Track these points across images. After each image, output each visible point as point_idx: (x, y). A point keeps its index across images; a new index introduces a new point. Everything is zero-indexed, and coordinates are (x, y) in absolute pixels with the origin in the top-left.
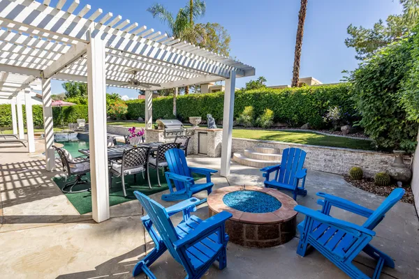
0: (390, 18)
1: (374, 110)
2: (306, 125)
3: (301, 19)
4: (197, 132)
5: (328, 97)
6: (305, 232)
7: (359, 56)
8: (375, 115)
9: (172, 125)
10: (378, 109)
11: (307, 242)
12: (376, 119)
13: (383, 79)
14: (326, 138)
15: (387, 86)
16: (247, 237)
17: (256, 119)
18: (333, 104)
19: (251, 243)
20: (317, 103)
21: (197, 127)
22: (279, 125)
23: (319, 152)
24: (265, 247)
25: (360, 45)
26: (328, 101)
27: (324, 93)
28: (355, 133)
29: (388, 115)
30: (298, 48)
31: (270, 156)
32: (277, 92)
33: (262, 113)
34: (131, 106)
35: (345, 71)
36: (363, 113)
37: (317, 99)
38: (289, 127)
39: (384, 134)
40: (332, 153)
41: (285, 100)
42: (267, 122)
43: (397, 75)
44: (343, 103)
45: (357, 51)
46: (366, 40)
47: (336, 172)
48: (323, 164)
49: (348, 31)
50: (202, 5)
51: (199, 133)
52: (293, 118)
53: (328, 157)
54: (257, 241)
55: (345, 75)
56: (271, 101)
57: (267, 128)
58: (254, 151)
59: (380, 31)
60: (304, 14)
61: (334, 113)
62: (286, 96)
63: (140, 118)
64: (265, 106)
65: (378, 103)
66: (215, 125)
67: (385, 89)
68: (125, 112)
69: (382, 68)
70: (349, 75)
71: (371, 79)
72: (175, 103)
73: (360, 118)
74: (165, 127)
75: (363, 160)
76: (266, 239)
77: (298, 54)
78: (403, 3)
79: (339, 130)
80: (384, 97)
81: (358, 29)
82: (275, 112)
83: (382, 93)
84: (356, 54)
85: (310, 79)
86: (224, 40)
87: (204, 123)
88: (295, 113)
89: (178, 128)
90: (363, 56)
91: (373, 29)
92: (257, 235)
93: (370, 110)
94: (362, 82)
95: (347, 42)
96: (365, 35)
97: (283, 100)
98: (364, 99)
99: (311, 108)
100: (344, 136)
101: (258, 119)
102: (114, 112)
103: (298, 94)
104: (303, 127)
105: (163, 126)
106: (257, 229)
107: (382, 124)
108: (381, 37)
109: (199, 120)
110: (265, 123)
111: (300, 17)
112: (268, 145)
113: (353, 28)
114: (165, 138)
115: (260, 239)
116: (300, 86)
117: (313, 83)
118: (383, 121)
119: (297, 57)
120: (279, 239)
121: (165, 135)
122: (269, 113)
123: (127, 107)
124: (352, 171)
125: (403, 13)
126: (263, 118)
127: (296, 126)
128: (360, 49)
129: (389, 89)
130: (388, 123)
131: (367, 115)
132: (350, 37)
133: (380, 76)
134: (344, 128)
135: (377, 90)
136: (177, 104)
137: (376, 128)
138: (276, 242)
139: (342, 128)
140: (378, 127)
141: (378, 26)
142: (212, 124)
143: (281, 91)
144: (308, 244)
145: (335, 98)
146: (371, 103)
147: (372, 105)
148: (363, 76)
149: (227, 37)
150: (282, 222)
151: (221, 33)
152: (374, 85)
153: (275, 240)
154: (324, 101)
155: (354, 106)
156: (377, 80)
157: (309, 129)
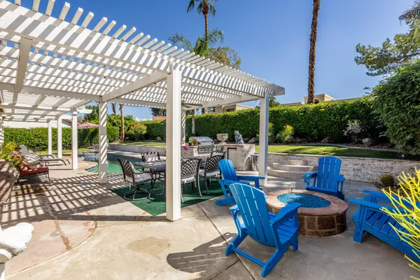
0: (397, 37)
1: (399, 121)
2: (326, 139)
3: (313, 41)
4: (226, 148)
5: (347, 111)
6: (360, 221)
7: (370, 72)
8: (401, 126)
9: (205, 141)
10: (403, 120)
11: (363, 229)
12: (401, 129)
13: (404, 94)
14: (350, 150)
15: (409, 100)
16: (308, 228)
17: (275, 135)
18: (352, 118)
19: (312, 233)
20: (335, 118)
21: (224, 144)
22: (298, 140)
23: (348, 162)
24: (325, 236)
25: (370, 63)
26: (347, 116)
27: (342, 108)
28: (377, 145)
29: (413, 125)
30: (311, 67)
31: (300, 168)
32: (296, 109)
33: (282, 129)
34: (150, 126)
35: (367, 88)
36: (389, 125)
37: (335, 114)
38: (309, 142)
39: (411, 143)
40: (360, 162)
41: (303, 116)
42: (288, 137)
43: (417, 90)
44: (362, 117)
45: (368, 67)
46: (376, 57)
47: (366, 181)
48: (352, 173)
49: (358, 50)
50: (220, 33)
51: (228, 148)
52: (313, 133)
53: (357, 167)
54: (318, 230)
55: (367, 91)
56: (290, 117)
57: (287, 143)
58: (282, 163)
59: (389, 49)
60: (315, 37)
61: (354, 126)
62: (304, 112)
63: (159, 138)
64: (285, 123)
65: (402, 115)
66: (242, 141)
67: (407, 102)
68: (145, 132)
69: (403, 84)
70: (370, 92)
71: (394, 94)
72: (193, 122)
73: (385, 129)
74: (199, 144)
75: (392, 168)
76: (324, 229)
77: (312, 73)
78: (409, 24)
79: (361, 143)
80: (408, 109)
81: (367, 48)
82: (295, 127)
83: (405, 106)
84: (367, 70)
85: (323, 96)
86: (235, 63)
87: (232, 139)
88: (315, 128)
89: (210, 144)
90: (373, 72)
91: (382, 48)
92: (317, 226)
93: (395, 121)
94: (384, 97)
95: (357, 60)
96: (375, 53)
97: (301, 116)
98: (388, 111)
99: (330, 123)
100: (366, 148)
101: (278, 135)
102: (133, 133)
103: (316, 111)
104: (322, 141)
105: (195, 143)
106: (317, 220)
107: (408, 133)
108: (390, 55)
109: (226, 137)
110: (286, 139)
111: (311, 40)
112: (295, 157)
113: (361, 46)
114: (199, 153)
115: (320, 228)
116: (317, 102)
117: (326, 100)
118: (409, 131)
119: (311, 76)
120: (336, 229)
121: (198, 150)
122: (289, 129)
123: (146, 128)
124: (383, 178)
125: (409, 32)
126: (283, 134)
127: (315, 141)
128: (370, 66)
129: (412, 102)
130: (413, 132)
131: (392, 126)
132: (360, 55)
133: (402, 91)
134: (366, 140)
135: (399, 103)
136: (196, 123)
137: (402, 138)
138: (334, 232)
139: (363, 141)
140: (404, 136)
141: (386, 45)
142: (240, 140)
143: (299, 108)
144: (364, 231)
145: (353, 113)
146: (395, 115)
147: (397, 116)
148: (385, 92)
149: (237, 60)
150: (337, 214)
151: (232, 55)
152: (397, 99)
153: (332, 230)
154: (342, 115)
155: (378, 118)
156: (399, 94)
157: (329, 143)
